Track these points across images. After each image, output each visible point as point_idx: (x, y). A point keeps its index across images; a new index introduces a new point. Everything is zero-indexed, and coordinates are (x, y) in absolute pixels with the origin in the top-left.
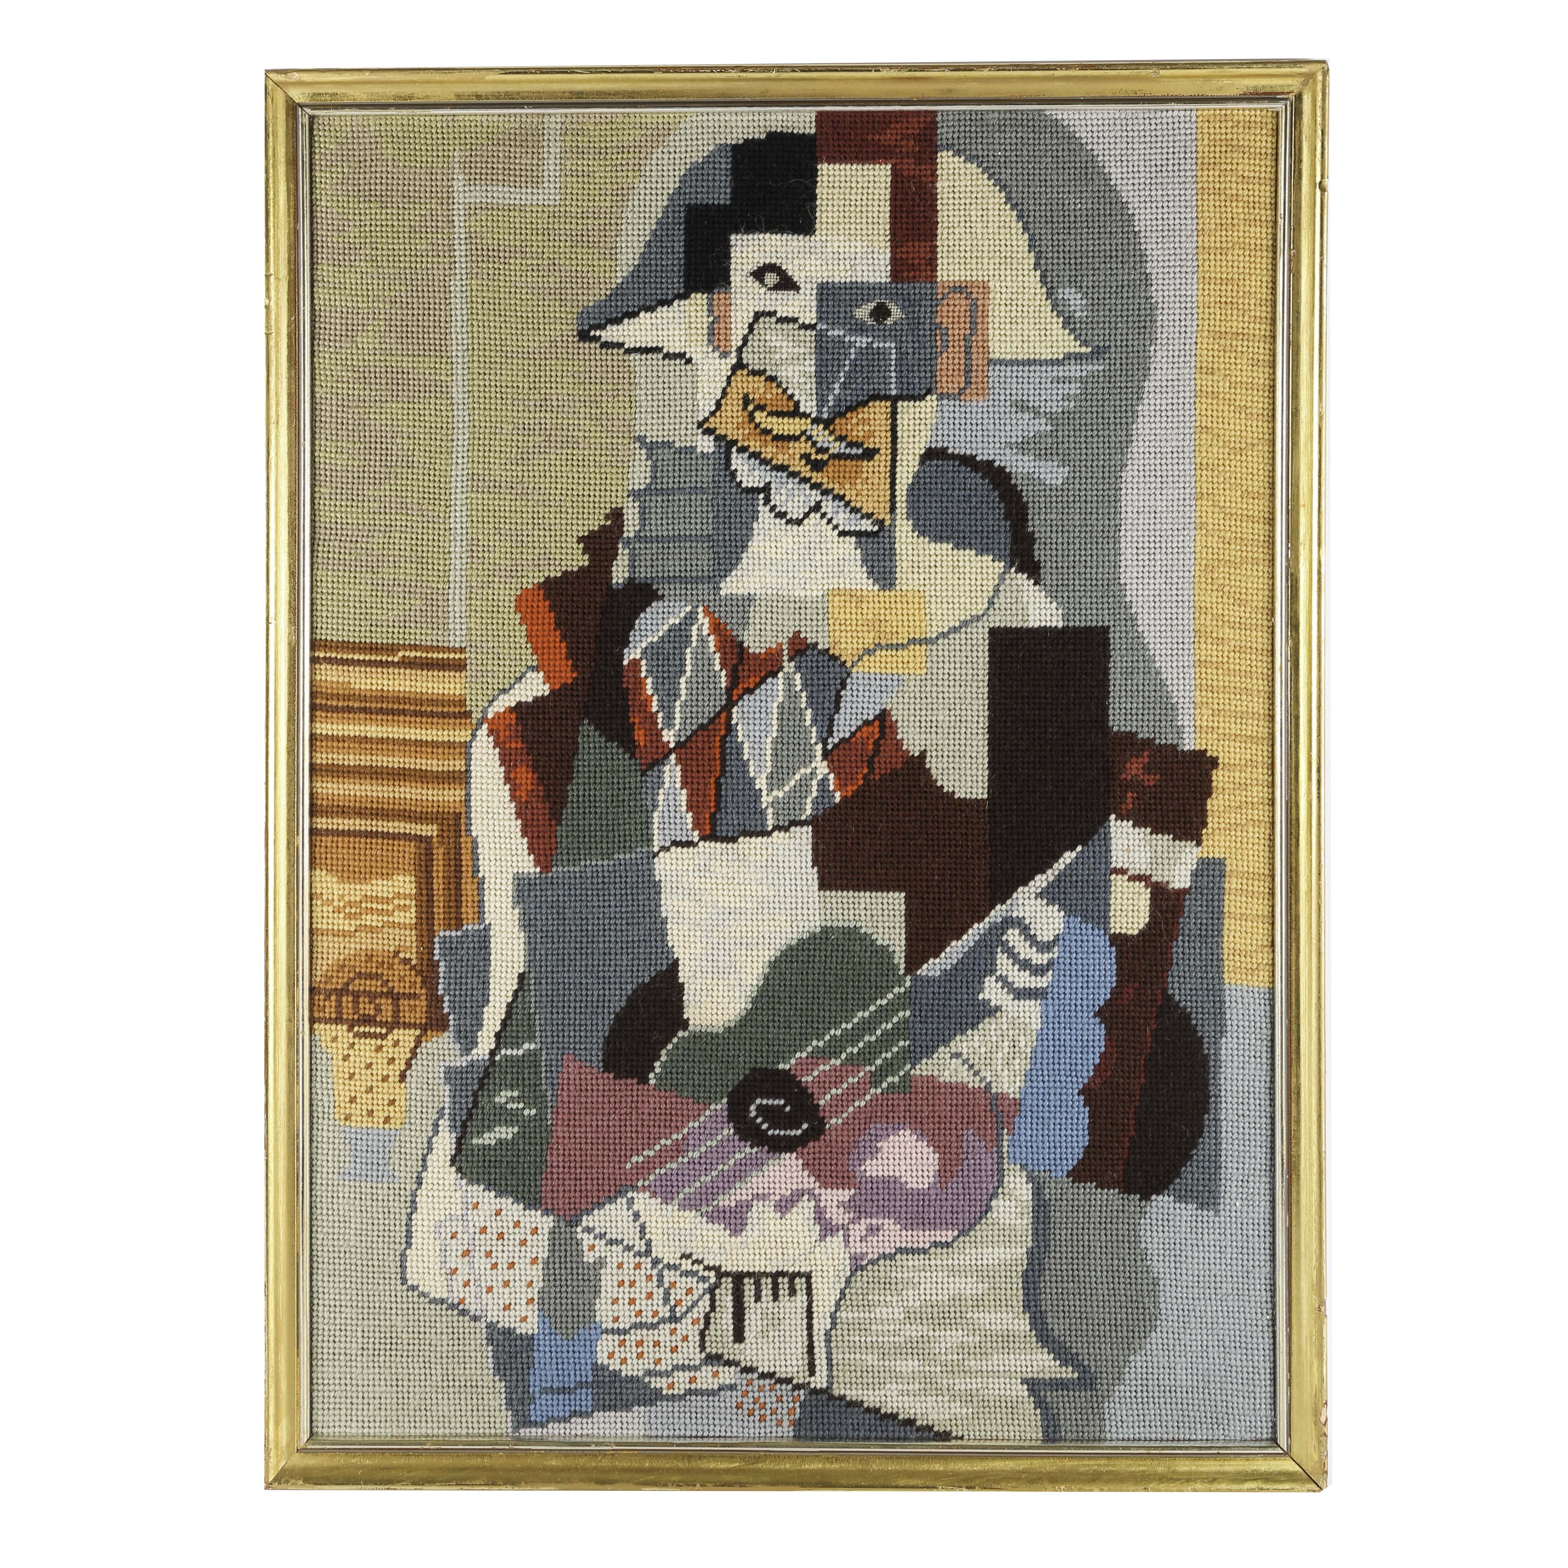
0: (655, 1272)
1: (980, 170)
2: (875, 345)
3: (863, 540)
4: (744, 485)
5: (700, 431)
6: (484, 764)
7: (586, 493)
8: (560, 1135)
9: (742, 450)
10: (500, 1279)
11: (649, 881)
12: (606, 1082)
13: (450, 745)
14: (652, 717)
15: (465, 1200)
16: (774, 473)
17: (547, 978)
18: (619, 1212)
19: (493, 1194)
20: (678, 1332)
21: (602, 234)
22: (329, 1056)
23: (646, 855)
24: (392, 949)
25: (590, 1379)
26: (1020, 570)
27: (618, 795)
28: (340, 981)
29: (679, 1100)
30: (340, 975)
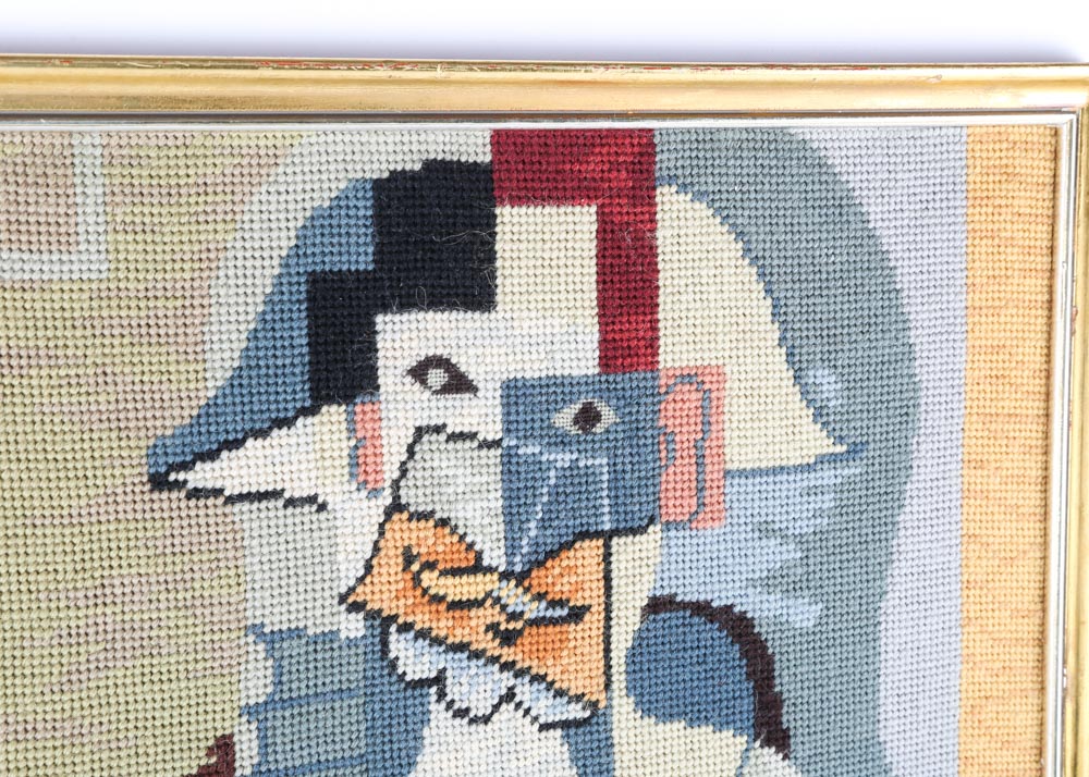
1: (711, 211)
2: (581, 464)
3: (572, 731)
4: (408, 678)
5: (343, 607)
7: (175, 721)
9: (406, 628)
16: (450, 655)
21: (180, 322)
26: (767, 743)
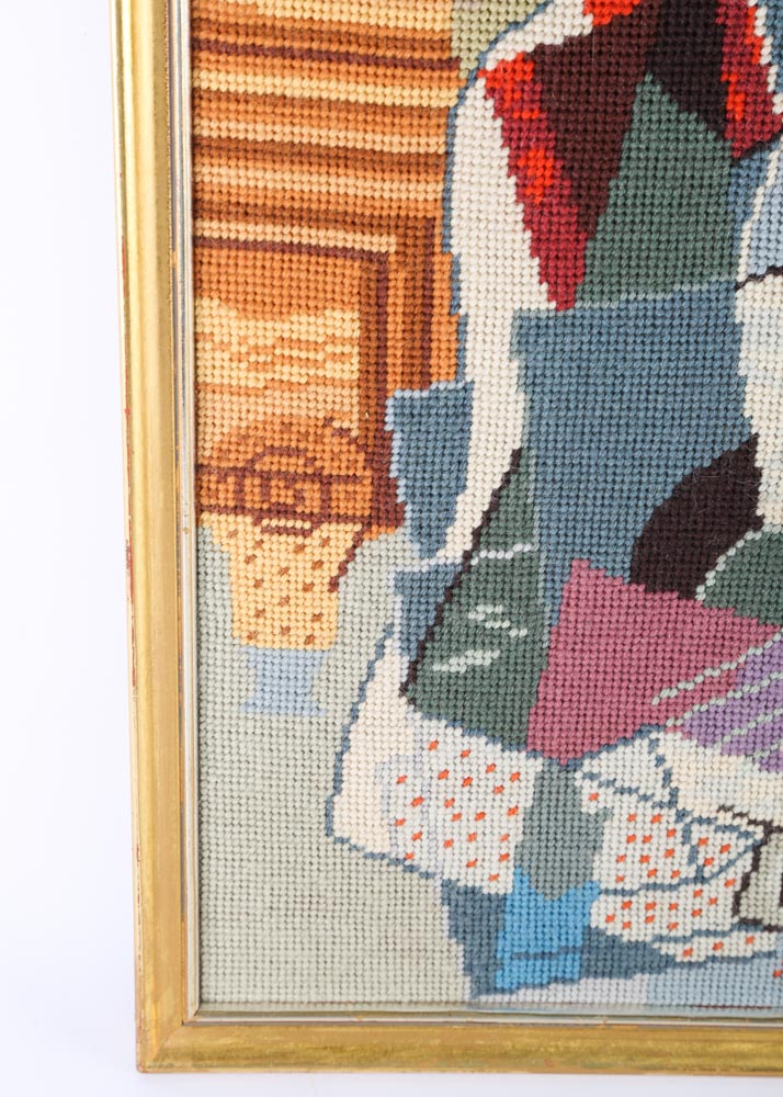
0: (680, 826)
6: (476, 143)
8: (561, 662)
10: (464, 832)
11: (725, 325)
12: (633, 595)
13: (423, 112)
14: (759, 74)
15: (418, 738)
17: (555, 457)
18: (637, 756)
19: (459, 731)
20: (705, 894)
22: (225, 556)
23: (724, 286)
24: (321, 415)
25: (579, 944)
27: (690, 196)
28: (241, 457)
29: (737, 621)
30: (242, 448)
